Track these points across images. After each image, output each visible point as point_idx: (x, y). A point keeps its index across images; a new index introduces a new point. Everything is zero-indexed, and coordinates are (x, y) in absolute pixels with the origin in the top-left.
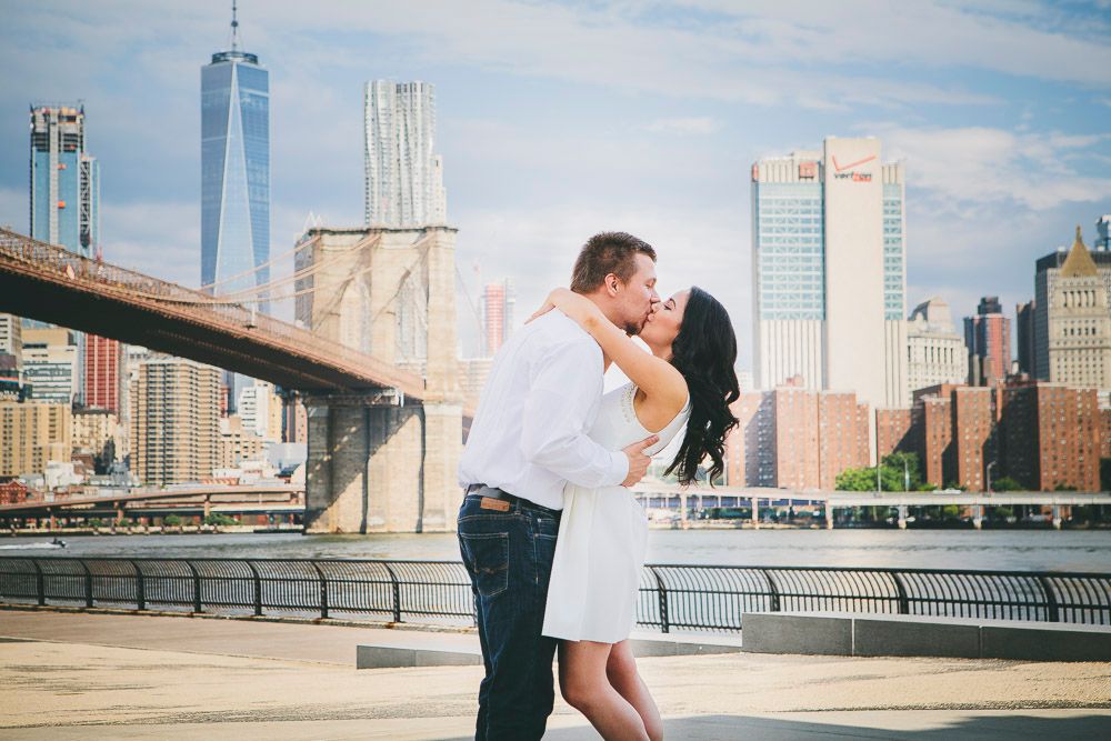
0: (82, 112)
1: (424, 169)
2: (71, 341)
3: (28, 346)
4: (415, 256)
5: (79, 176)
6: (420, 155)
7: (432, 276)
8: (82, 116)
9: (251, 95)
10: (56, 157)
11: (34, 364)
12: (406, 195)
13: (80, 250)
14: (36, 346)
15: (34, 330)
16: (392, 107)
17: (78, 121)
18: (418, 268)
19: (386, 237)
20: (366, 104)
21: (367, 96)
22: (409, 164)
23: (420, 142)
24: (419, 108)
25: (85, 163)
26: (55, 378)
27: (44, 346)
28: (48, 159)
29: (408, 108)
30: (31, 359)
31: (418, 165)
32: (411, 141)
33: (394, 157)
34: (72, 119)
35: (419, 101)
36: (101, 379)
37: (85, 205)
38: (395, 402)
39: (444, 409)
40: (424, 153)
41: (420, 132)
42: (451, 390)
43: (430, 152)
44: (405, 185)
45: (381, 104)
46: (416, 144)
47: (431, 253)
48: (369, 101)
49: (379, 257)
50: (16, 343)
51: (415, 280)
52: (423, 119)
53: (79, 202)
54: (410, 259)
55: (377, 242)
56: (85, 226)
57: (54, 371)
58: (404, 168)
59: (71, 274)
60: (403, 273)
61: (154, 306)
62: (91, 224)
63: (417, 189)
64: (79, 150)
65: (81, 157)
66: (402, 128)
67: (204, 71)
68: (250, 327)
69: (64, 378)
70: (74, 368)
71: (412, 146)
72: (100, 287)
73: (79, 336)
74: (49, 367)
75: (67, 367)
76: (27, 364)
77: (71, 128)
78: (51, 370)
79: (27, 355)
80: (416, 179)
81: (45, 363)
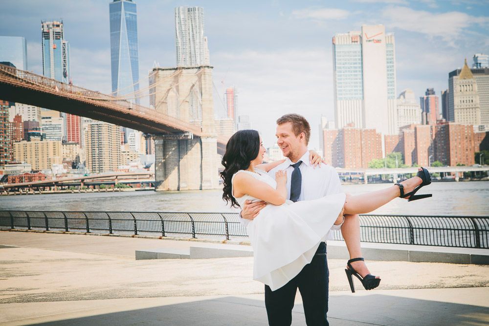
0: (62, 23)
1: (200, 42)
2: (61, 116)
3: (44, 118)
4: (196, 78)
5: (62, 49)
6: (198, 37)
7: (203, 86)
8: (62, 25)
9: (130, 14)
10: (52, 41)
11: (46, 125)
12: (193, 53)
13: (63, 80)
14: (47, 118)
15: (46, 112)
16: (186, 18)
17: (60, 26)
18: (198, 83)
19: (184, 71)
20: (176, 17)
21: (176, 14)
22: (194, 41)
23: (198, 31)
24: (197, 17)
25: (64, 44)
26: (55, 131)
27: (50, 118)
28: (49, 42)
29: (193, 18)
30: (45, 123)
31: (197, 41)
32: (194, 31)
33: (188, 38)
34: (58, 26)
35: (197, 15)
36: (73, 131)
37: (64, 60)
38: (190, 137)
39: (210, 140)
40: (200, 36)
41: (198, 27)
42: (212, 132)
43: (202, 36)
44: (192, 49)
45: (182, 16)
47: (203, 77)
48: (177, 15)
49: (181, 79)
50: (39, 117)
51: (197, 88)
52: (199, 22)
53: (62, 59)
55: (181, 73)
56: (65, 69)
57: (54, 127)
58: (192, 42)
59: (57, 89)
60: (191, 85)
61: (91, 101)
62: (67, 68)
63: (197, 50)
64: (61, 38)
65: (62, 41)
66: (191, 26)
67: (111, 5)
68: (130, 109)
69: (58, 131)
70: (62, 126)
71: (195, 33)
72: (69, 94)
73: (64, 114)
74: (52, 126)
75: (59, 126)
76: (43, 125)
77: (58, 30)
79: (43, 121)
80: (197, 47)
81: (51, 125)
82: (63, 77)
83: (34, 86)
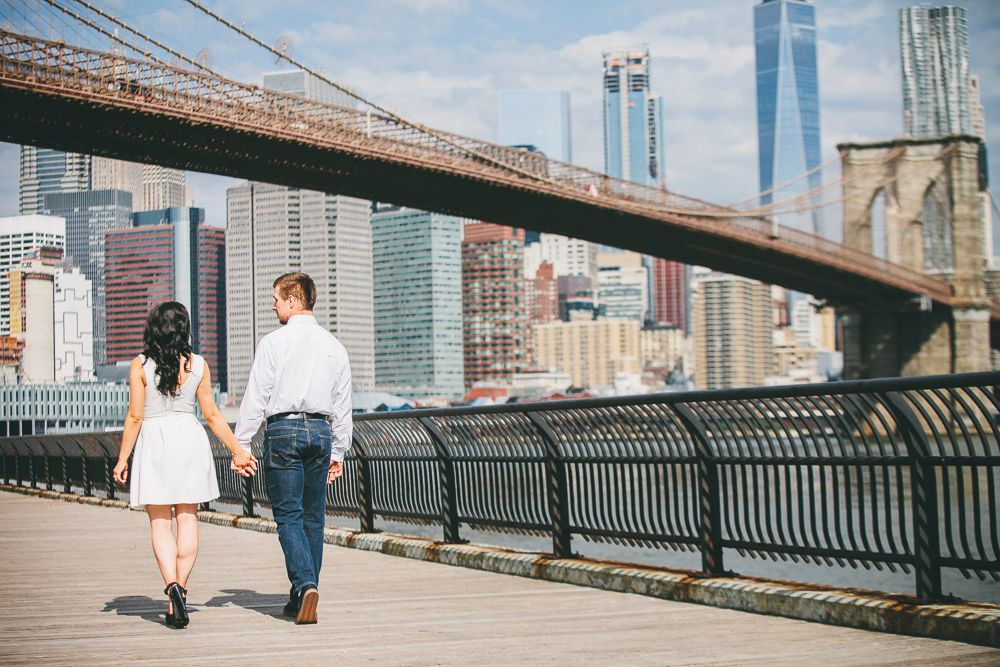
0: (647, 55)
1: (959, 88)
2: (643, 264)
3: (603, 269)
4: (939, 167)
5: (647, 112)
6: (955, 75)
7: (956, 185)
8: (647, 58)
9: (802, 30)
10: (626, 96)
11: (609, 285)
12: (943, 113)
13: (649, 180)
14: (610, 269)
15: (609, 255)
16: (927, 32)
17: (644, 62)
18: (943, 179)
19: (911, 151)
20: (902, 29)
21: (901, 22)
22: (945, 85)
23: (954, 61)
24: (951, 31)
25: (651, 100)
26: (629, 298)
27: (617, 269)
28: (618, 100)
29: (941, 32)
30: (607, 281)
31: (953, 84)
32: (946, 62)
33: (930, 78)
34: (638, 61)
35: (951, 24)
36: (669, 297)
37: (652, 138)
38: (924, 307)
39: (973, 315)
40: (959, 73)
41: (954, 53)
42: (978, 295)
43: (963, 72)
44: (942, 104)
45: (916, 28)
46: (950, 65)
47: (954, 163)
48: (905, 26)
49: (904, 169)
50: (592, 266)
51: (941, 187)
52: (957, 41)
53: (647, 136)
54: (935, 170)
55: (902, 154)
56: (653, 158)
57: (627, 291)
58: (940, 88)
59: (594, 192)
60: (927, 183)
62: (657, 155)
63: (954, 107)
64: (645, 89)
65: (646, 95)
66: (936, 50)
67: (757, 10)
68: (773, 238)
69: (636, 297)
70: (643, 288)
71: (947, 67)
72: (622, 204)
73: (650, 260)
74: (621, 288)
75: (638, 287)
76: (603, 285)
77: (638, 70)
78: (625, 291)
79: (603, 277)
80: (953, 98)
81: (619, 284)
82: (649, 177)
83: (538, 184)
